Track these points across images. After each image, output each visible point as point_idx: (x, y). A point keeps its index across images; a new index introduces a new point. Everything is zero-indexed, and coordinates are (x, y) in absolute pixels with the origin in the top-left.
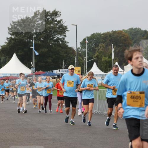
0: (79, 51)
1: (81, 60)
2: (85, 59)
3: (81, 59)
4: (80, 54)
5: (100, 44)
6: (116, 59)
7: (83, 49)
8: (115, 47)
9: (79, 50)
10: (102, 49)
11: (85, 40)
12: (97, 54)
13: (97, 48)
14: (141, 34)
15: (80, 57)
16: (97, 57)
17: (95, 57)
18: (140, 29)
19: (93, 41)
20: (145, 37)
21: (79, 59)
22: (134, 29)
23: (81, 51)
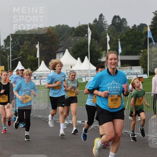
0: (3, 50)
1: (5, 59)
2: (9, 57)
3: (5, 57)
4: (4, 52)
5: (25, 42)
6: (42, 58)
7: (7, 47)
8: (41, 45)
9: (3, 48)
10: (28, 47)
11: (8, 37)
12: (21, 53)
13: (22, 46)
14: (68, 32)
15: (4, 56)
16: (22, 55)
17: (19, 56)
18: (68, 26)
19: (17, 39)
20: (73, 35)
21: (2, 57)
22: (61, 26)
23: (4, 49)
